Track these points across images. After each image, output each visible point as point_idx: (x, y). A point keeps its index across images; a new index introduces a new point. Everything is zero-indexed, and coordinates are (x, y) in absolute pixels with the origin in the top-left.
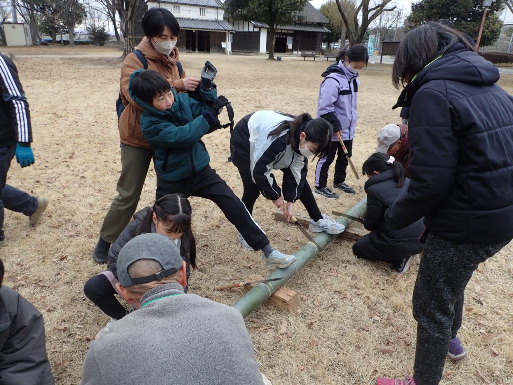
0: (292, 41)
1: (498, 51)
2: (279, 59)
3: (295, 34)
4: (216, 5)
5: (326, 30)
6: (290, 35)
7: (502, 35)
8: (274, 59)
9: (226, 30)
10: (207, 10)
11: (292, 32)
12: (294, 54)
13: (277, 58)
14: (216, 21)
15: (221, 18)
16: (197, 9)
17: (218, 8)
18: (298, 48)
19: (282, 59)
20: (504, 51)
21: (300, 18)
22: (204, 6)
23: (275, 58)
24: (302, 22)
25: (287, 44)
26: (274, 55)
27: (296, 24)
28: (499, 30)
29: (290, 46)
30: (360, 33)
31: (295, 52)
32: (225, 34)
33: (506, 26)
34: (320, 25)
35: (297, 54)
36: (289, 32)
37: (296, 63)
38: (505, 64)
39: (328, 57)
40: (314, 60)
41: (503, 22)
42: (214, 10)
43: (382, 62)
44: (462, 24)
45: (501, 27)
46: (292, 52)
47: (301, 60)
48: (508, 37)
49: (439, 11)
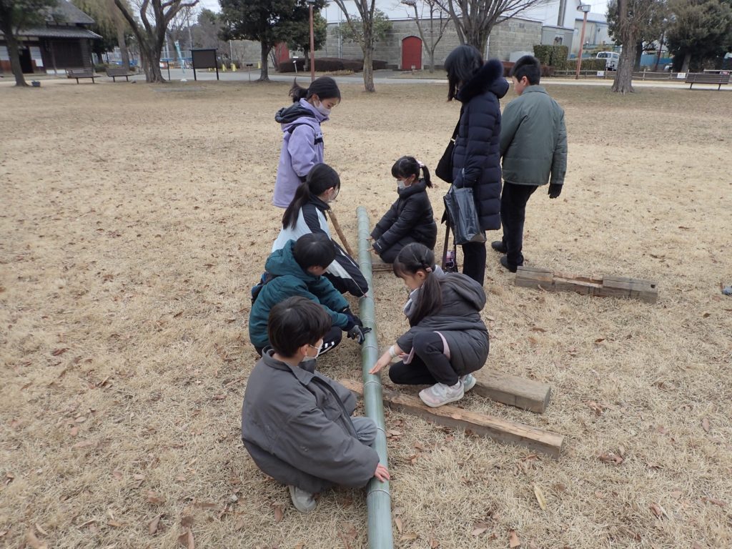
0: (39, 53)
1: (329, 56)
2: (36, 85)
3: (43, 43)
5: (94, 35)
6: (34, 44)
7: (329, 36)
8: (27, 85)
11: (37, 39)
12: (50, 75)
13: (33, 83)
18: (54, 63)
19: (42, 85)
20: (335, 56)
21: (57, 18)
23: (29, 82)
24: (60, 24)
25: (33, 59)
26: (25, 78)
27: (49, 26)
28: (324, 31)
29: (39, 63)
30: (157, 38)
31: (50, 72)
33: (331, 25)
34: (80, 26)
35: (55, 75)
36: (31, 39)
37: (67, 88)
38: (341, 72)
39: (114, 77)
40: (94, 83)
41: (326, 20)
43: (197, 79)
44: (288, 25)
45: (326, 26)
46: (45, 72)
47: (72, 84)
48: (335, 39)
49: (259, 8)
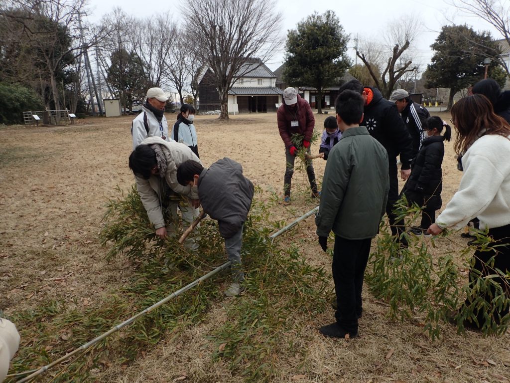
0: (329, 99)
3: (331, 94)
4: (270, 76)
6: (328, 94)
9: (279, 94)
10: (263, 80)
11: (329, 92)
12: (332, 109)
13: (325, 112)
14: (270, 88)
15: (274, 85)
16: (256, 80)
17: (271, 78)
19: (328, 113)
21: (341, 81)
22: (261, 77)
23: (323, 112)
25: (326, 102)
26: (322, 110)
28: (504, 79)
29: (328, 103)
30: (388, 89)
32: (278, 97)
36: (327, 92)
42: (268, 80)
44: (469, 78)
45: (506, 76)
46: (330, 108)
